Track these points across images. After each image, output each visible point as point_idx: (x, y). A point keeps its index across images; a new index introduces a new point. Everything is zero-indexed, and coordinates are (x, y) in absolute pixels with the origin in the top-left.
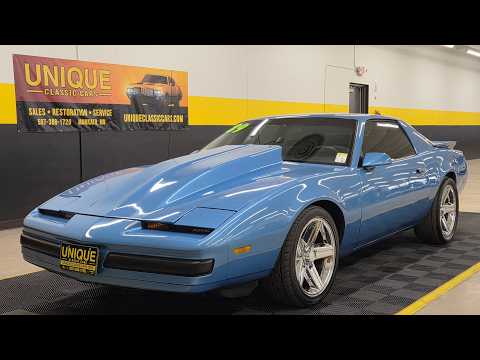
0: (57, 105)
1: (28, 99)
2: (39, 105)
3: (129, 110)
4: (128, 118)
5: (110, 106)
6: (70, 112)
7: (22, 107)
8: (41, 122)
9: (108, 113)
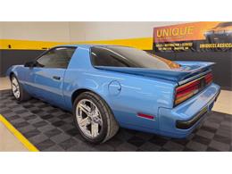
0: (167, 43)
1: (157, 41)
2: (160, 43)
3: (204, 42)
4: (202, 46)
5: (192, 41)
6: (172, 45)
7: (154, 44)
8: (160, 49)
9: (190, 44)
